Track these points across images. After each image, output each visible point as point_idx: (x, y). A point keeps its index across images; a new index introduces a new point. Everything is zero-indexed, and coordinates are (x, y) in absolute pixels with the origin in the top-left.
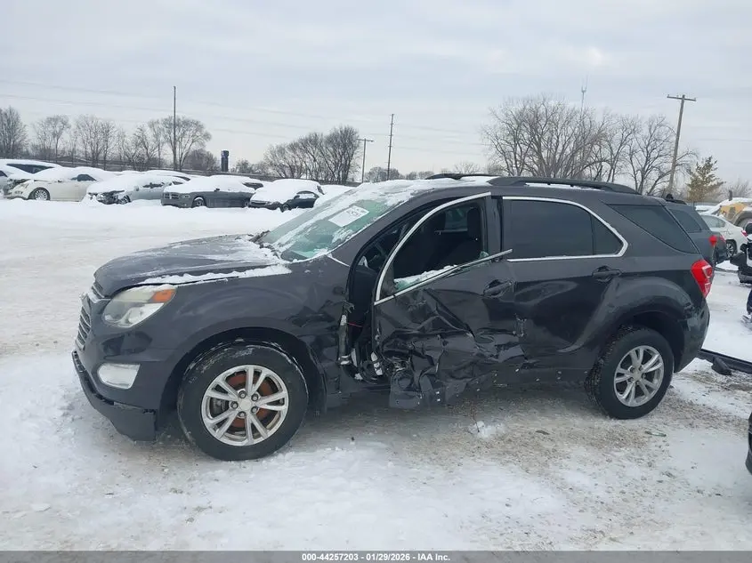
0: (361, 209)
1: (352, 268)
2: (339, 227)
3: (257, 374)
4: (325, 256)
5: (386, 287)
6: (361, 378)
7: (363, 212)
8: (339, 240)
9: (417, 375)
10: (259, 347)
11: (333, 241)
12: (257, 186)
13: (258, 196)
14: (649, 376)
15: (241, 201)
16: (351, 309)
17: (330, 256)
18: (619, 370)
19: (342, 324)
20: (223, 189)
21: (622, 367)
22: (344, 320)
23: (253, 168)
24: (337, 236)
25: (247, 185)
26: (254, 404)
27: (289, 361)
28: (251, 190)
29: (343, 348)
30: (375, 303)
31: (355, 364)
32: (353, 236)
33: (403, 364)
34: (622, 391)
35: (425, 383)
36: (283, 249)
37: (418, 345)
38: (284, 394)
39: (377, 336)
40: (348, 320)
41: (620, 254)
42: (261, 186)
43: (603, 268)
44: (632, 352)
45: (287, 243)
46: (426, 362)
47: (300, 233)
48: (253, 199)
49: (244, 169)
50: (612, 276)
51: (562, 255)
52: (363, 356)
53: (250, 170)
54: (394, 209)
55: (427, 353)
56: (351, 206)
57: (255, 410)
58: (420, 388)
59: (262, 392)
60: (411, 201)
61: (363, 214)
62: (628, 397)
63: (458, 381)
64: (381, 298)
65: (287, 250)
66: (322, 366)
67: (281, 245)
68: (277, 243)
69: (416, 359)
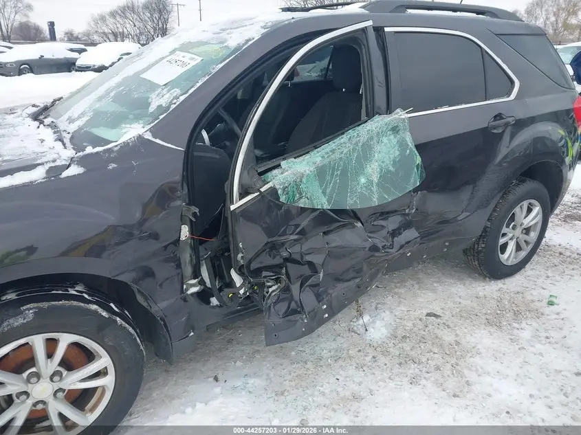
0: (188, 55)
1: (188, 152)
2: (158, 86)
3: (51, 345)
4: (140, 137)
5: (247, 181)
6: (218, 303)
7: (192, 59)
8: (160, 106)
9: (295, 288)
10: (45, 305)
11: (151, 109)
12: (81, 51)
13: (82, 60)
14: (527, 231)
15: (67, 66)
16: (194, 214)
17: (148, 136)
18: (504, 230)
19: (183, 238)
20: (48, 56)
21: (507, 227)
22: (185, 232)
23: (79, 37)
24: (157, 101)
25: (72, 50)
26: (56, 386)
27: (104, 314)
28: (75, 55)
29: (188, 270)
30: (232, 208)
31: (208, 284)
32: (182, 98)
33: (277, 280)
34: (503, 251)
35: (308, 298)
36: (73, 128)
37: (296, 249)
38: (104, 361)
39: (240, 255)
40: (192, 231)
41: (513, 96)
42: (85, 50)
43: (498, 117)
44: (517, 210)
45: (79, 117)
46: (306, 270)
47: (100, 99)
48: (78, 63)
49: (71, 37)
50: (507, 125)
51: (461, 104)
52: (219, 273)
53: (77, 38)
54: (241, 53)
55: (308, 258)
56: (173, 52)
57: (60, 395)
58: (303, 308)
59: (68, 365)
60: (264, 37)
61: (193, 63)
62: (509, 257)
63: (346, 284)
64: (242, 196)
65: (80, 129)
66: (160, 306)
67: (71, 121)
68: (66, 117)
69: (293, 269)
